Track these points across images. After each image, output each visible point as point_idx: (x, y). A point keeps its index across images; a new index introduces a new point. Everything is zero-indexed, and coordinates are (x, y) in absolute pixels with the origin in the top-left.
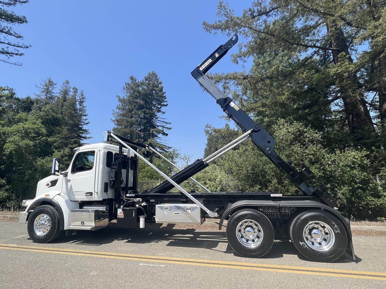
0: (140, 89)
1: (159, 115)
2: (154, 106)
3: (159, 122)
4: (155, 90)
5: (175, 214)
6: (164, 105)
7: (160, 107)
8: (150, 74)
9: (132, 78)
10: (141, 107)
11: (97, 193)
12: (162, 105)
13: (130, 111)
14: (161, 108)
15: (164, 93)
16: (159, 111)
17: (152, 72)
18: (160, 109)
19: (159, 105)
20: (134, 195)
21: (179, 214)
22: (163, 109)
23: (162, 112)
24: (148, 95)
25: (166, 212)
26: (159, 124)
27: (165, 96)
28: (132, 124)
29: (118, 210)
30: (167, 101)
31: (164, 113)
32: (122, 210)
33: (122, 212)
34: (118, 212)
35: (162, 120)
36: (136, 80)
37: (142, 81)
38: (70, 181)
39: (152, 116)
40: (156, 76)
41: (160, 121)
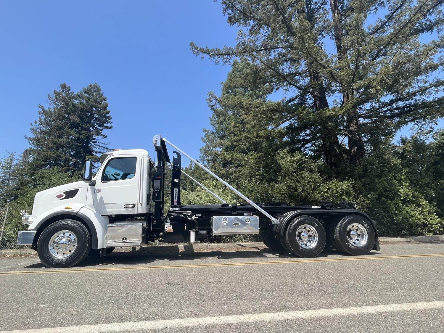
0: (76, 102)
1: (98, 138)
2: (93, 126)
3: (98, 147)
4: (96, 107)
5: (235, 224)
6: (107, 127)
7: (100, 128)
8: (90, 86)
9: (64, 86)
10: (74, 125)
11: (141, 204)
12: (104, 127)
13: (59, 128)
14: (102, 130)
15: (109, 112)
16: (99, 134)
17: (94, 85)
18: (100, 132)
19: (100, 126)
20: (179, 209)
21: (238, 224)
22: (105, 132)
23: (104, 136)
24: (87, 111)
25: (224, 223)
26: (98, 150)
27: (109, 117)
28: (59, 146)
29: (166, 224)
30: (112, 122)
31: (106, 137)
32: (170, 224)
33: (171, 226)
34: (165, 227)
35: (103, 145)
36: (70, 89)
37: (80, 93)
38: (99, 191)
39: (90, 138)
40: (99, 90)
41: (100, 146)
